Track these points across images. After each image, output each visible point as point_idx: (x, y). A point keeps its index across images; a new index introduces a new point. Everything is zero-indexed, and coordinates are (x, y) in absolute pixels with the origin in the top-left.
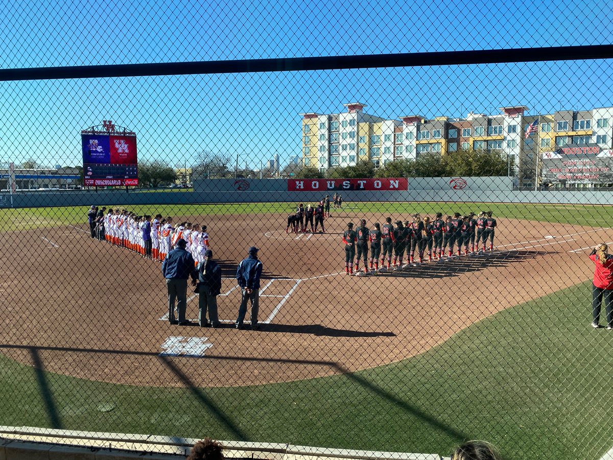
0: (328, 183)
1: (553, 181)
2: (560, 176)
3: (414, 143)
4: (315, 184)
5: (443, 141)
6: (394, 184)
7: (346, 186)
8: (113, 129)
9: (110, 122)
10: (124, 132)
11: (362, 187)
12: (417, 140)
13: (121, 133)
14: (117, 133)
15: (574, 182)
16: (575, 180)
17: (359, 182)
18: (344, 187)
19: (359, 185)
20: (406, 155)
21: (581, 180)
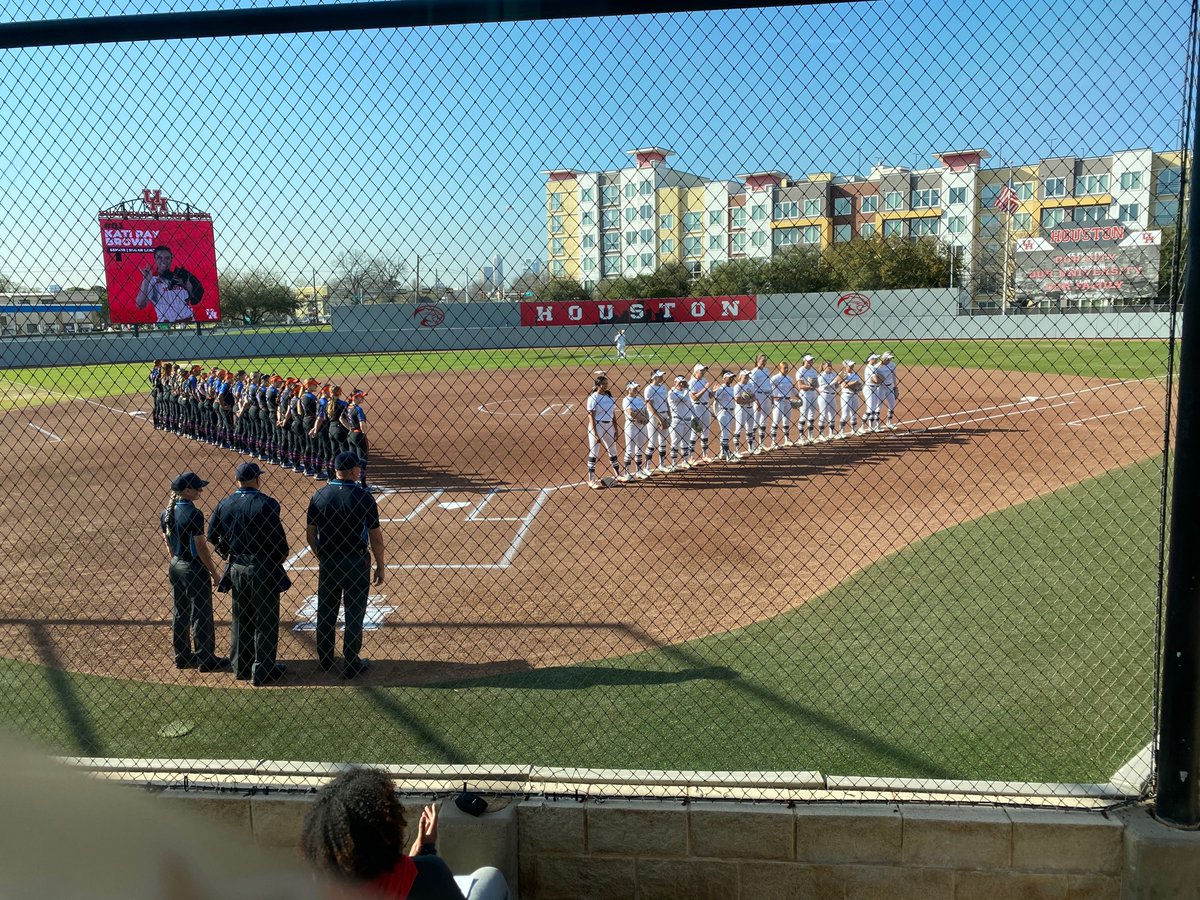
0: (602, 308)
1: (1036, 295)
2: (1047, 285)
3: (768, 227)
4: (576, 312)
5: (824, 222)
6: (730, 308)
7: (637, 314)
8: (164, 208)
9: (158, 193)
10: (188, 215)
11: (667, 315)
12: (773, 221)
13: (180, 215)
14: (174, 214)
15: (1076, 295)
16: (1077, 292)
17: (661, 305)
18: (633, 316)
19: (662, 311)
20: (751, 251)
21: (1089, 291)
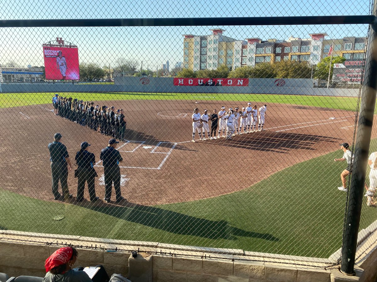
0: (199, 81)
1: (339, 82)
2: (342, 79)
3: (254, 56)
4: (190, 82)
5: (272, 55)
6: (240, 82)
7: (210, 83)
8: (63, 44)
9: (61, 39)
10: (70, 46)
11: (220, 83)
12: (256, 54)
13: (68, 46)
14: (66, 46)
15: (352, 83)
16: (352, 82)
17: (218, 80)
18: (209, 84)
19: (219, 82)
20: (249, 64)
21: (356, 81)
